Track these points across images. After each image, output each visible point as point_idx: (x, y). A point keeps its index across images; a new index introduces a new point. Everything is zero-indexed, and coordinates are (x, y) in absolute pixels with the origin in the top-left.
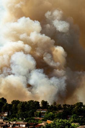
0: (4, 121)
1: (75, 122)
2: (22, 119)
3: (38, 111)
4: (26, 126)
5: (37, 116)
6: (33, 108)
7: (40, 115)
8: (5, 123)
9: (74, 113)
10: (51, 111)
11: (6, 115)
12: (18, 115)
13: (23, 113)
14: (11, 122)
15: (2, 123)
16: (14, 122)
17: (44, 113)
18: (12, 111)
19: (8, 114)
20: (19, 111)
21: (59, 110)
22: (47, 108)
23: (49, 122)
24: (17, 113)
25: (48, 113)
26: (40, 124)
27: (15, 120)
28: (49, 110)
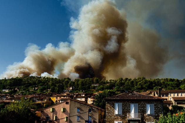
0: (70, 93)
1: (118, 91)
2: (82, 91)
3: (93, 85)
4: (85, 96)
5: (92, 88)
6: (89, 83)
7: (94, 88)
8: (71, 94)
9: (117, 85)
10: (102, 85)
11: (71, 89)
12: (79, 88)
13: (83, 87)
14: (75, 94)
15: (69, 94)
16: (77, 94)
17: (97, 86)
18: (75, 86)
19: (73, 88)
20: (80, 86)
21: (107, 84)
22: (99, 83)
23: (101, 92)
24: (78, 87)
25: (99, 86)
26: (95, 94)
27: (77, 92)
28: (100, 84)
